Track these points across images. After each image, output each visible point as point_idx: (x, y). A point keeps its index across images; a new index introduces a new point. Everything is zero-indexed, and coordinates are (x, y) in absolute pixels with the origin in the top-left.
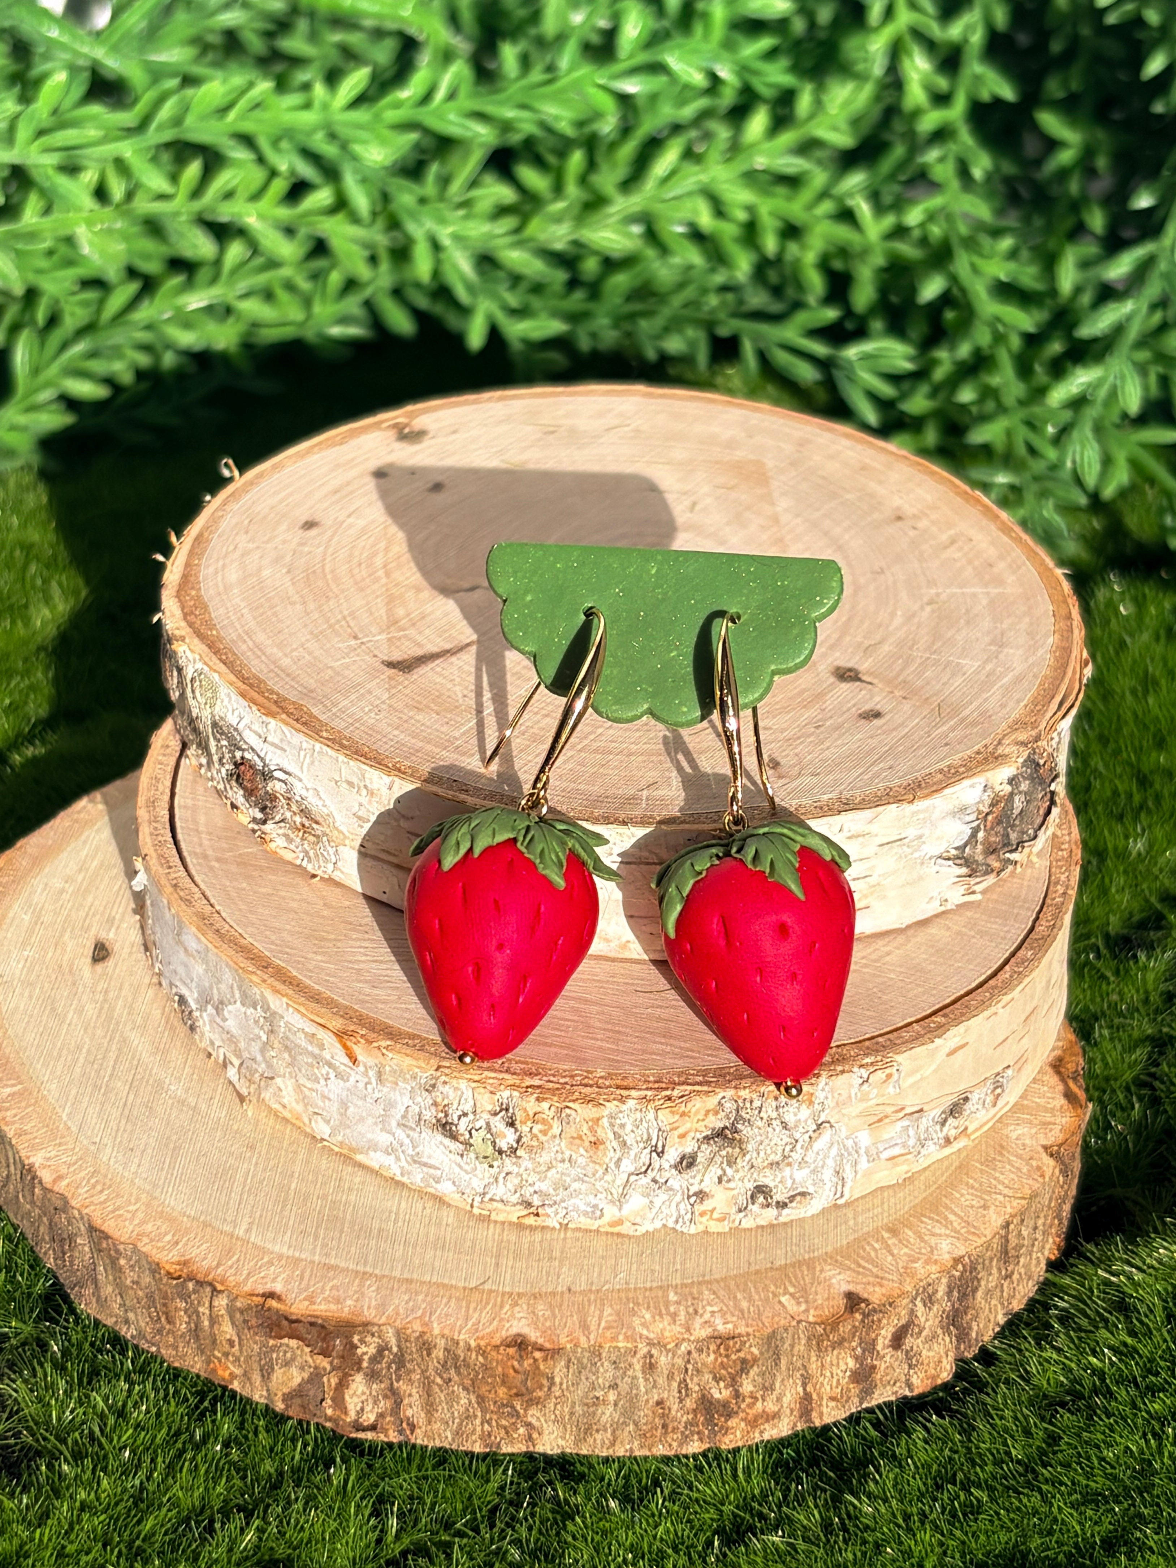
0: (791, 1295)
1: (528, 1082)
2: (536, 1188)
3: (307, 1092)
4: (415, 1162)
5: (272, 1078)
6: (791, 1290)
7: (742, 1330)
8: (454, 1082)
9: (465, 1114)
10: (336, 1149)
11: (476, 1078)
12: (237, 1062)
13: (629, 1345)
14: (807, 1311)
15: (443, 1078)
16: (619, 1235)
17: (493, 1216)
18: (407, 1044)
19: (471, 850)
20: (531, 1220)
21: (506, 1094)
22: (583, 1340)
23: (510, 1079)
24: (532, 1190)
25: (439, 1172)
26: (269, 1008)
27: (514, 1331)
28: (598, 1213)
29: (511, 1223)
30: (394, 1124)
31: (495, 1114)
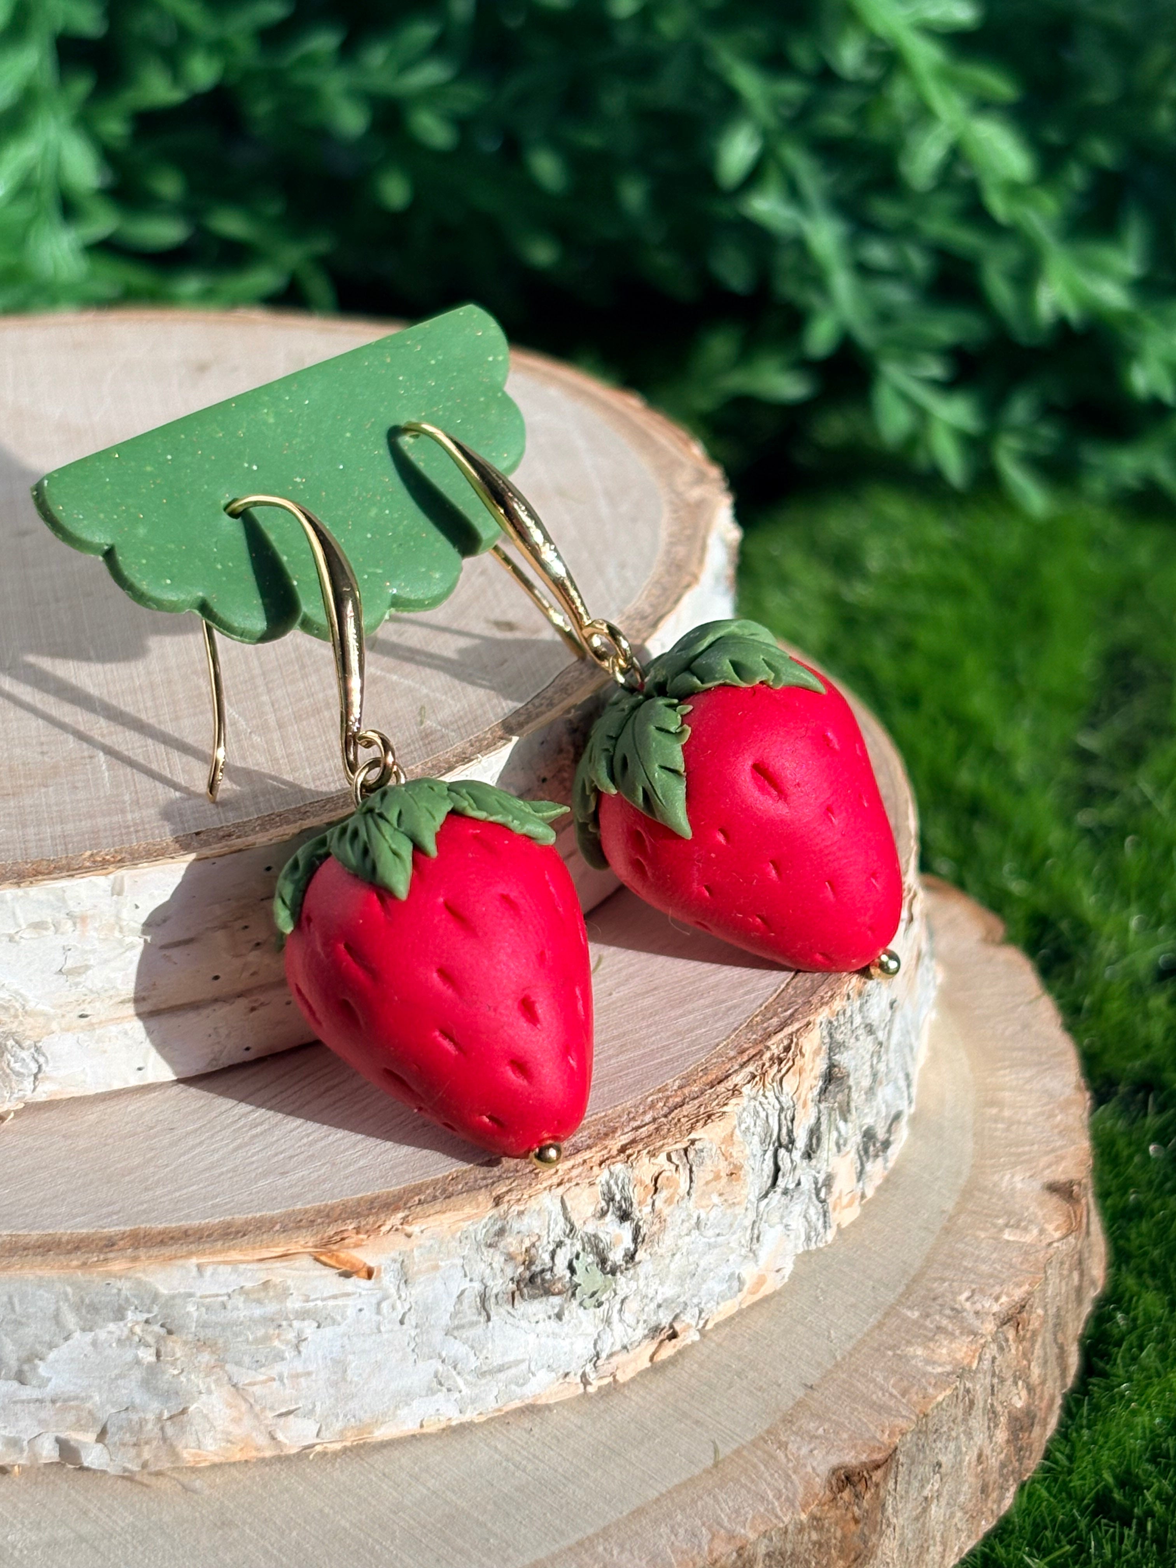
0: (1007, 1225)
1: (615, 1144)
2: (659, 1299)
3: (257, 1390)
4: (483, 1374)
5: (184, 1411)
6: (1001, 1222)
7: (1018, 1294)
8: (533, 1204)
9: (560, 1244)
10: (338, 1446)
11: (555, 1180)
12: (89, 1437)
13: (948, 1392)
14: (1042, 1231)
15: (516, 1208)
16: (766, 1299)
17: (622, 1378)
18: (420, 1202)
19: (418, 849)
20: (669, 1350)
21: (603, 1175)
22: (901, 1423)
23: (594, 1155)
24: (653, 1306)
25: (524, 1367)
26: (155, 1297)
27: (824, 1470)
28: (736, 1284)
29: (643, 1374)
30: (437, 1336)
31: (604, 1214)
